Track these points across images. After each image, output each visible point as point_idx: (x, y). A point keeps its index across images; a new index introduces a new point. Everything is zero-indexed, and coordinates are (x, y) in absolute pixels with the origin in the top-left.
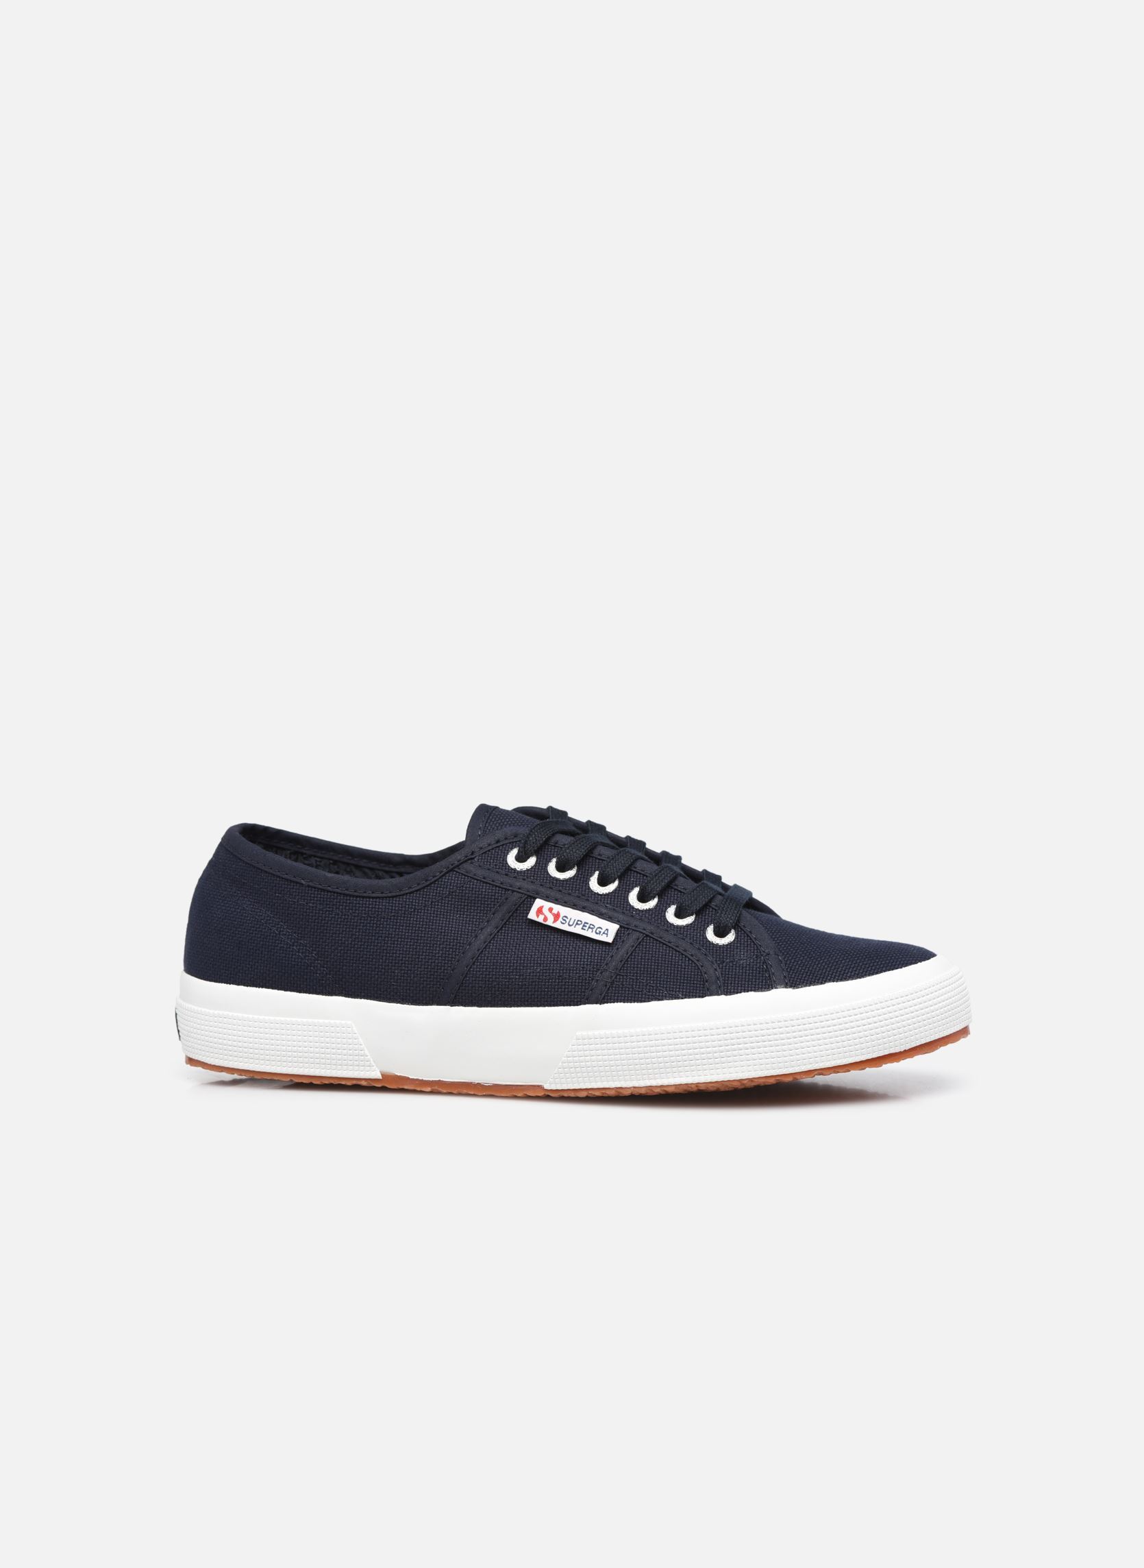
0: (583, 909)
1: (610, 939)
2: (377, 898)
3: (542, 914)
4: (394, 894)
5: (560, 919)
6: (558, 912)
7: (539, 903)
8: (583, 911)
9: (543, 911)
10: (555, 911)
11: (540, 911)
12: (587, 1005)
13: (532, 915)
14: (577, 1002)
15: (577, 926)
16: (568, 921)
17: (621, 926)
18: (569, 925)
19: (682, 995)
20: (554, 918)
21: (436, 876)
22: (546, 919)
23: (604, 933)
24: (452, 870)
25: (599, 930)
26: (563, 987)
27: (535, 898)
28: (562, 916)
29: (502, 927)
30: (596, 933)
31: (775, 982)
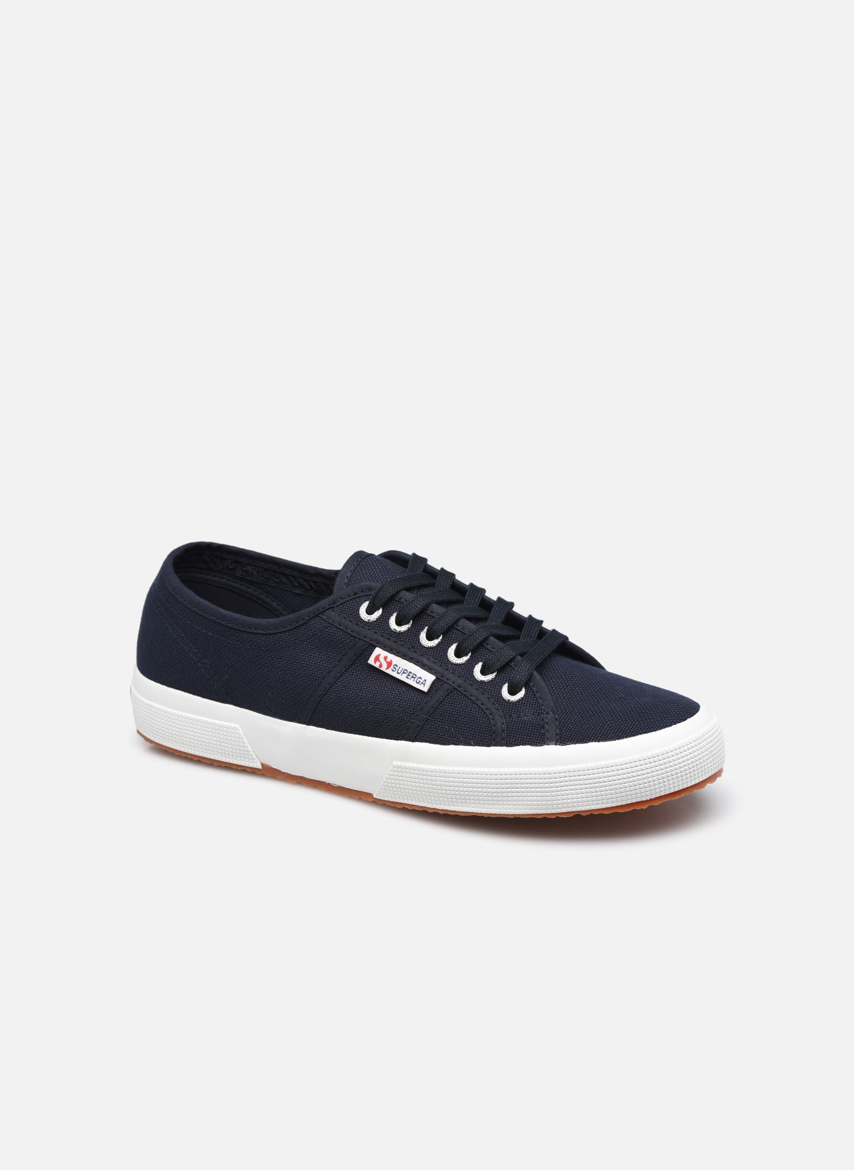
0: (410, 660)
1: (425, 689)
2: (258, 634)
3: (379, 661)
4: (271, 632)
5: (392, 667)
6: (391, 661)
7: (378, 651)
8: (410, 662)
9: (380, 658)
10: (388, 660)
11: (377, 659)
12: (403, 741)
13: (371, 661)
14: (396, 737)
15: (403, 674)
16: (397, 669)
17: (437, 678)
18: (398, 673)
19: (474, 742)
20: (387, 666)
21: (305, 620)
22: (381, 665)
23: (422, 683)
24: (317, 616)
25: (419, 679)
26: (387, 724)
27: (375, 647)
28: (393, 664)
29: (349, 667)
30: (417, 682)
31: (547, 738)
